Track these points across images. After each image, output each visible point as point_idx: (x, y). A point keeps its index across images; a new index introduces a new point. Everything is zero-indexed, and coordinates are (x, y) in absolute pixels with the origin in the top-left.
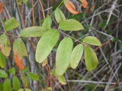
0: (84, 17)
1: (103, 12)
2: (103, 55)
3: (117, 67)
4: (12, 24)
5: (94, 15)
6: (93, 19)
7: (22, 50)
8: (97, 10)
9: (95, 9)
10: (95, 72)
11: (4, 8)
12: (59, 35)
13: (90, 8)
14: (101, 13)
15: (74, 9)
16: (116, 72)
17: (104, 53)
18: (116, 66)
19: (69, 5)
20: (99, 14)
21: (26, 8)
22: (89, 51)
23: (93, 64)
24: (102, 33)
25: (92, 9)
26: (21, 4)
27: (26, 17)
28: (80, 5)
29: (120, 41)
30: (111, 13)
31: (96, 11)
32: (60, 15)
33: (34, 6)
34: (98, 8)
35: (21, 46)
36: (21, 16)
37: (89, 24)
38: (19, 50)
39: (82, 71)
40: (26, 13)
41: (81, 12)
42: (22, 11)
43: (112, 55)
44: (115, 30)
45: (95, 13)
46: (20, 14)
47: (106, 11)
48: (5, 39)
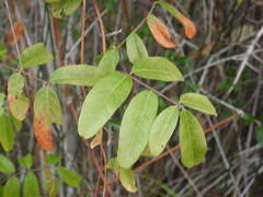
0: (187, 65)
1: (228, 59)
2: (222, 152)
3: (249, 181)
4: (37, 55)
5: (209, 65)
6: (205, 72)
7: (51, 110)
8: (217, 55)
9: (212, 52)
10: (200, 189)
11: (23, 34)
12: (132, 84)
13: (201, 49)
14: (223, 60)
15: (166, 37)
16: (246, 190)
17: (224, 149)
18: (246, 179)
19: (158, 27)
20: (220, 62)
21: (69, 38)
22: (190, 123)
23: (196, 154)
24: (223, 102)
25: (206, 52)
26: (60, 17)
27: (67, 56)
28: (180, 41)
29: (259, 123)
30: (245, 63)
31: (213, 57)
32: (138, 48)
33: (85, 34)
34: (218, 50)
35: (50, 102)
36: (57, 51)
37: (197, 82)
38: (45, 109)
39: (174, 184)
40: (67, 47)
41: (182, 55)
42: (60, 43)
43: (241, 153)
44: (250, 101)
45: (210, 60)
46: (55, 47)
47: (234, 58)
48: (20, 82)
